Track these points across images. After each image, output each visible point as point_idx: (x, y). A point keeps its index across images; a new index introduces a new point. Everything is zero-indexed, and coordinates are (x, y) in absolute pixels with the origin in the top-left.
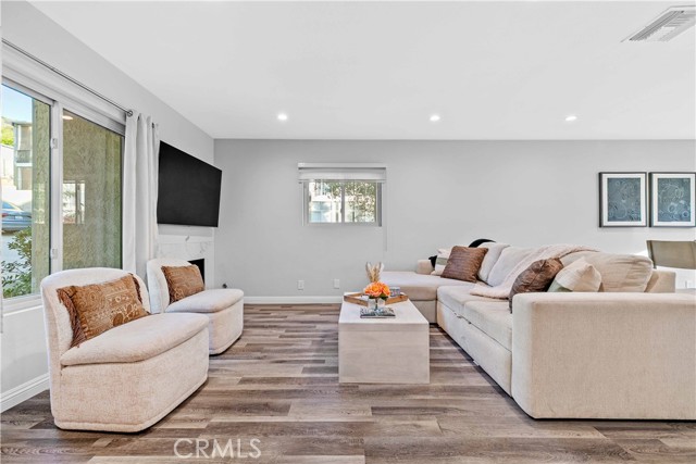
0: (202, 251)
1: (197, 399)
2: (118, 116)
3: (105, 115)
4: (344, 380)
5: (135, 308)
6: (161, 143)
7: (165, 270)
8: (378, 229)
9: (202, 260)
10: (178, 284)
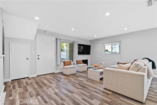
0: (87, 58)
1: (73, 75)
2: (73, 42)
3: (71, 42)
4: (88, 77)
5: (70, 64)
6: (78, 44)
7: (76, 60)
8: (119, 55)
9: (87, 60)
10: (78, 62)
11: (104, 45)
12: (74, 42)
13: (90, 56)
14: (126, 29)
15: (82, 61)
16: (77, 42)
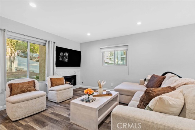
0: (76, 73)
4: (71, 120)
6: (57, 47)
7: (51, 79)
8: (126, 67)
9: (76, 76)
10: (54, 83)
11: (103, 50)
12: (47, 41)
13: (80, 70)
14: (139, 23)
15: (63, 78)
16: (54, 43)
